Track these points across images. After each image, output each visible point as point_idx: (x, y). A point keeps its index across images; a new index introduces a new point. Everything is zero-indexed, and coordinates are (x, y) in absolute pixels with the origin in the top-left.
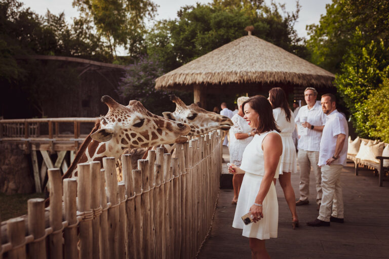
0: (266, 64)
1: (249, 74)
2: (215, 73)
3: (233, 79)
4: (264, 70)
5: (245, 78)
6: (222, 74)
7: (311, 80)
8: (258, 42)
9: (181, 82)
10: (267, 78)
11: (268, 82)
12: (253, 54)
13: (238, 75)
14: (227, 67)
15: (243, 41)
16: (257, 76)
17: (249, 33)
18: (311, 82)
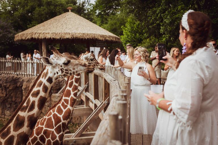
0: (84, 29)
1: (76, 34)
2: (57, 33)
3: (68, 36)
4: (84, 32)
5: (75, 36)
6: (62, 34)
7: (106, 38)
8: (76, 16)
9: (37, 38)
10: (86, 36)
11: (86, 38)
12: (75, 23)
13: (70, 34)
14: (63, 30)
15: (67, 15)
16: (81, 36)
17: (70, 10)
18: (106, 39)
